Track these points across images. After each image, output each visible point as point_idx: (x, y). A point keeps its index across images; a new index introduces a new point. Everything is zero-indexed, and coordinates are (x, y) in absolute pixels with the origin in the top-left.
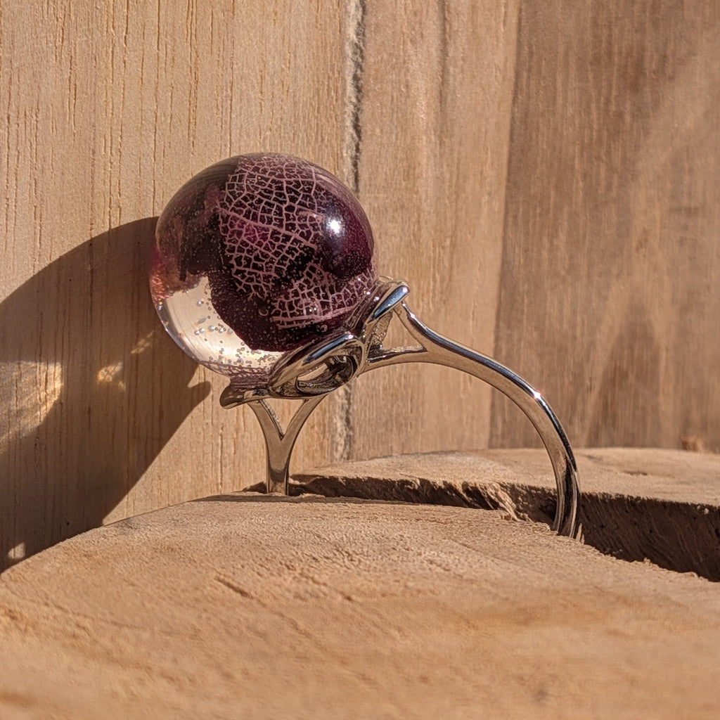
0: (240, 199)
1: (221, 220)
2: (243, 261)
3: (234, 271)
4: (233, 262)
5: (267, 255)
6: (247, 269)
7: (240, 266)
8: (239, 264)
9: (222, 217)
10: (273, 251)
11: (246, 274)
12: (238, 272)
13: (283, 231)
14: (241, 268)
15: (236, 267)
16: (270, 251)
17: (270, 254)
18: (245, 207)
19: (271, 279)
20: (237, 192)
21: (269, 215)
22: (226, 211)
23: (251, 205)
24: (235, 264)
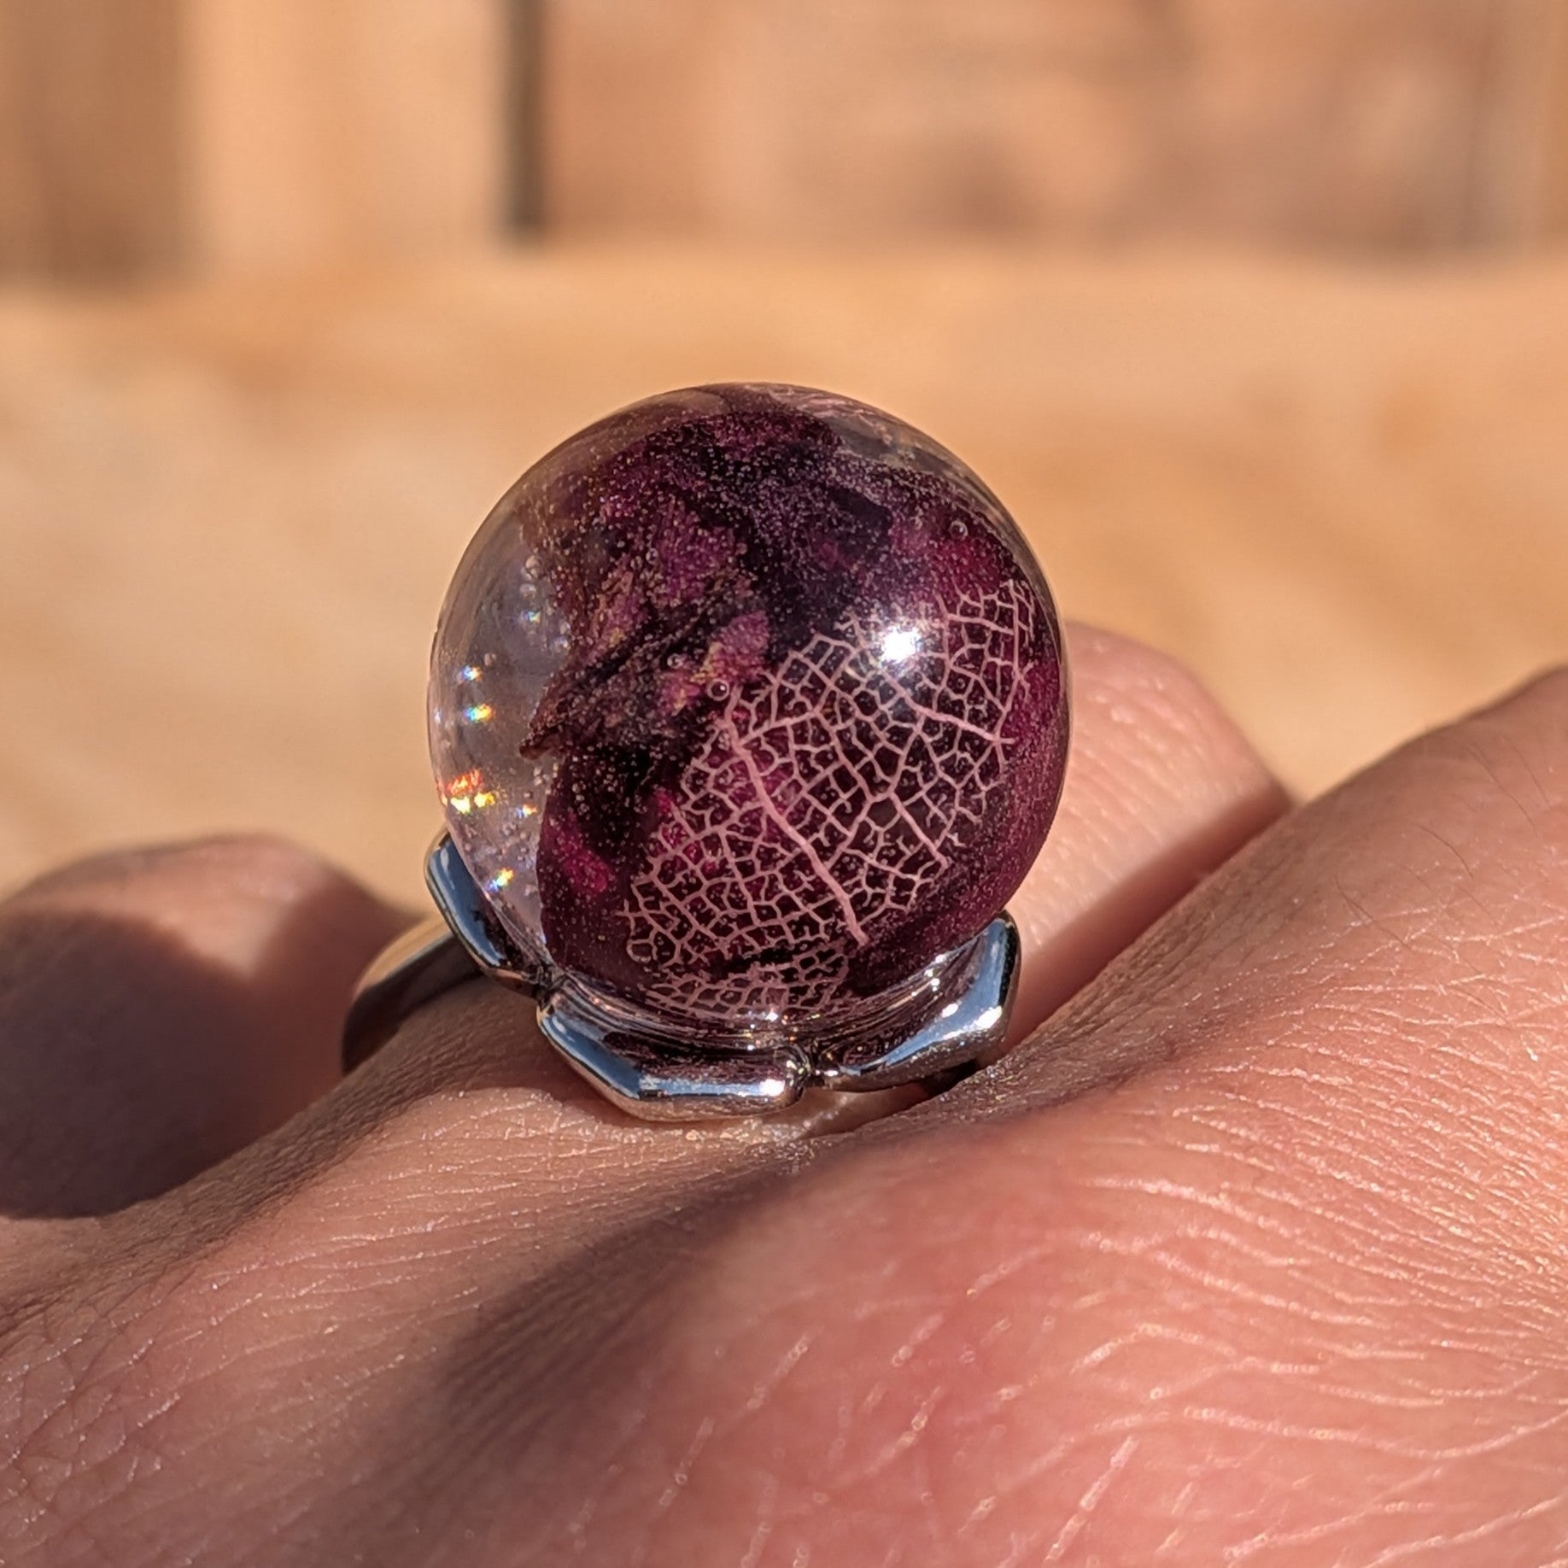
0: (788, 722)
1: (707, 748)
2: (679, 878)
3: (642, 879)
4: (656, 863)
5: (745, 902)
6: (673, 900)
7: (665, 882)
8: (665, 876)
9: (715, 745)
10: (763, 903)
11: (663, 905)
12: (647, 889)
13: (822, 869)
14: (664, 889)
15: (653, 876)
16: (756, 897)
17: (751, 903)
18: (784, 752)
19: (707, 949)
20: (799, 698)
21: (822, 808)
22: (735, 733)
23: (803, 756)
24: (657, 868)
